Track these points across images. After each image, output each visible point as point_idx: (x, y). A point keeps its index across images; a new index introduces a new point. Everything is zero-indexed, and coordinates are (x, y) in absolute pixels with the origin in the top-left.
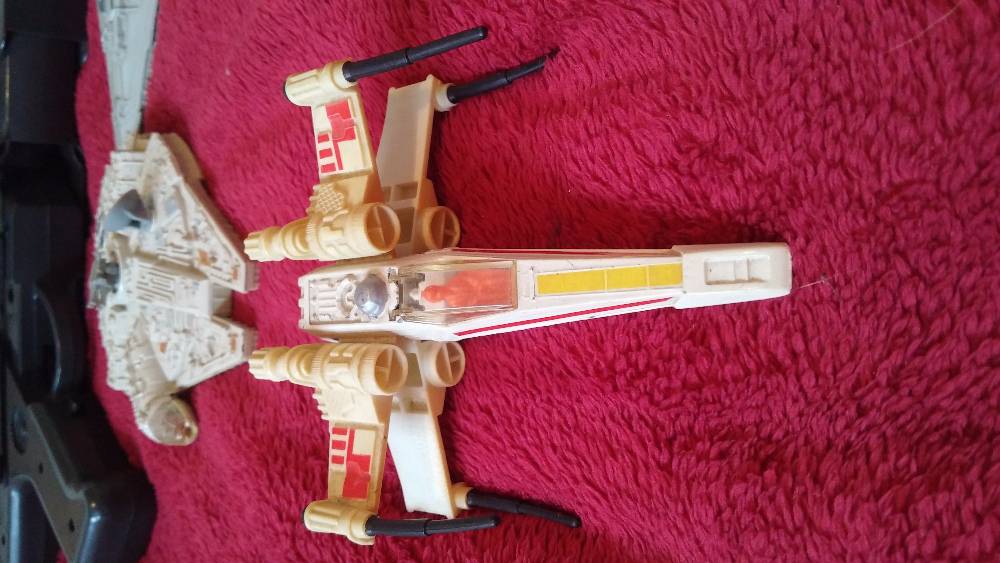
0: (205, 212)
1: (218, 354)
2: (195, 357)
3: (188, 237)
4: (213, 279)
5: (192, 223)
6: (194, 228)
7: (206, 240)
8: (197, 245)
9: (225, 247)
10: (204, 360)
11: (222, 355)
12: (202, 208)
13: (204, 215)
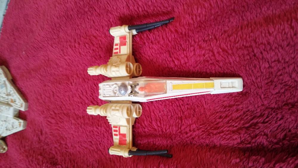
0: (13, 88)
1: (15, 127)
2: (7, 128)
3: (7, 95)
4: (15, 107)
5: (9, 91)
6: (9, 92)
7: (13, 96)
8: (10, 97)
9: (19, 98)
10: (10, 129)
11: (16, 128)
12: (12, 87)
13: (13, 89)
